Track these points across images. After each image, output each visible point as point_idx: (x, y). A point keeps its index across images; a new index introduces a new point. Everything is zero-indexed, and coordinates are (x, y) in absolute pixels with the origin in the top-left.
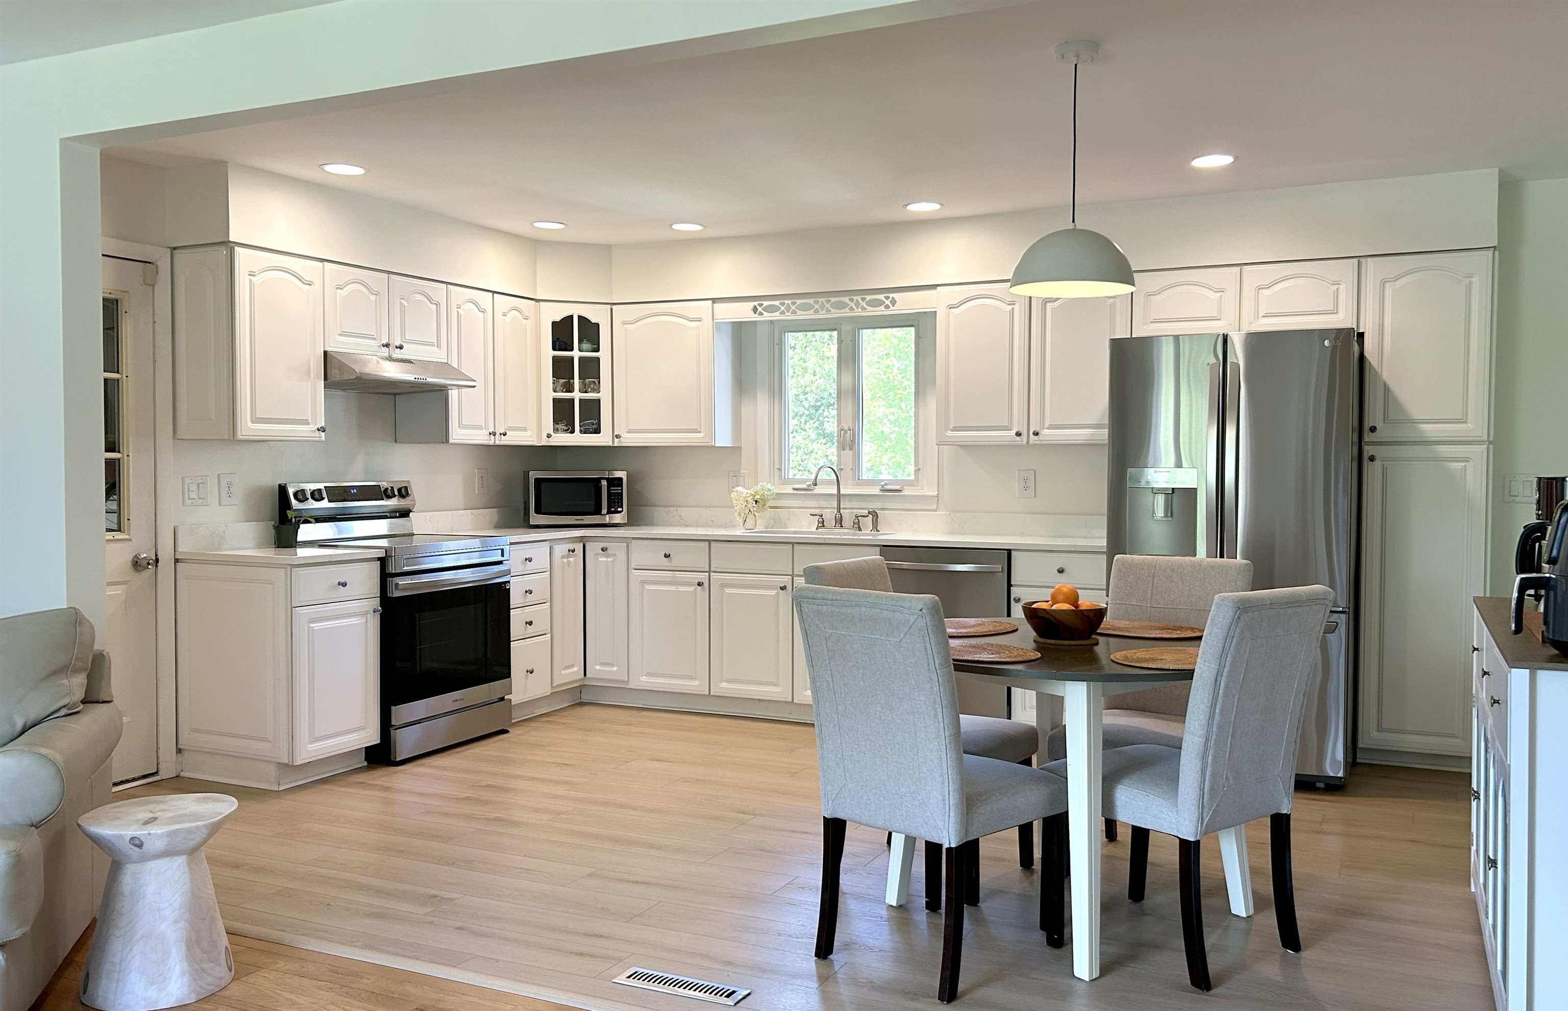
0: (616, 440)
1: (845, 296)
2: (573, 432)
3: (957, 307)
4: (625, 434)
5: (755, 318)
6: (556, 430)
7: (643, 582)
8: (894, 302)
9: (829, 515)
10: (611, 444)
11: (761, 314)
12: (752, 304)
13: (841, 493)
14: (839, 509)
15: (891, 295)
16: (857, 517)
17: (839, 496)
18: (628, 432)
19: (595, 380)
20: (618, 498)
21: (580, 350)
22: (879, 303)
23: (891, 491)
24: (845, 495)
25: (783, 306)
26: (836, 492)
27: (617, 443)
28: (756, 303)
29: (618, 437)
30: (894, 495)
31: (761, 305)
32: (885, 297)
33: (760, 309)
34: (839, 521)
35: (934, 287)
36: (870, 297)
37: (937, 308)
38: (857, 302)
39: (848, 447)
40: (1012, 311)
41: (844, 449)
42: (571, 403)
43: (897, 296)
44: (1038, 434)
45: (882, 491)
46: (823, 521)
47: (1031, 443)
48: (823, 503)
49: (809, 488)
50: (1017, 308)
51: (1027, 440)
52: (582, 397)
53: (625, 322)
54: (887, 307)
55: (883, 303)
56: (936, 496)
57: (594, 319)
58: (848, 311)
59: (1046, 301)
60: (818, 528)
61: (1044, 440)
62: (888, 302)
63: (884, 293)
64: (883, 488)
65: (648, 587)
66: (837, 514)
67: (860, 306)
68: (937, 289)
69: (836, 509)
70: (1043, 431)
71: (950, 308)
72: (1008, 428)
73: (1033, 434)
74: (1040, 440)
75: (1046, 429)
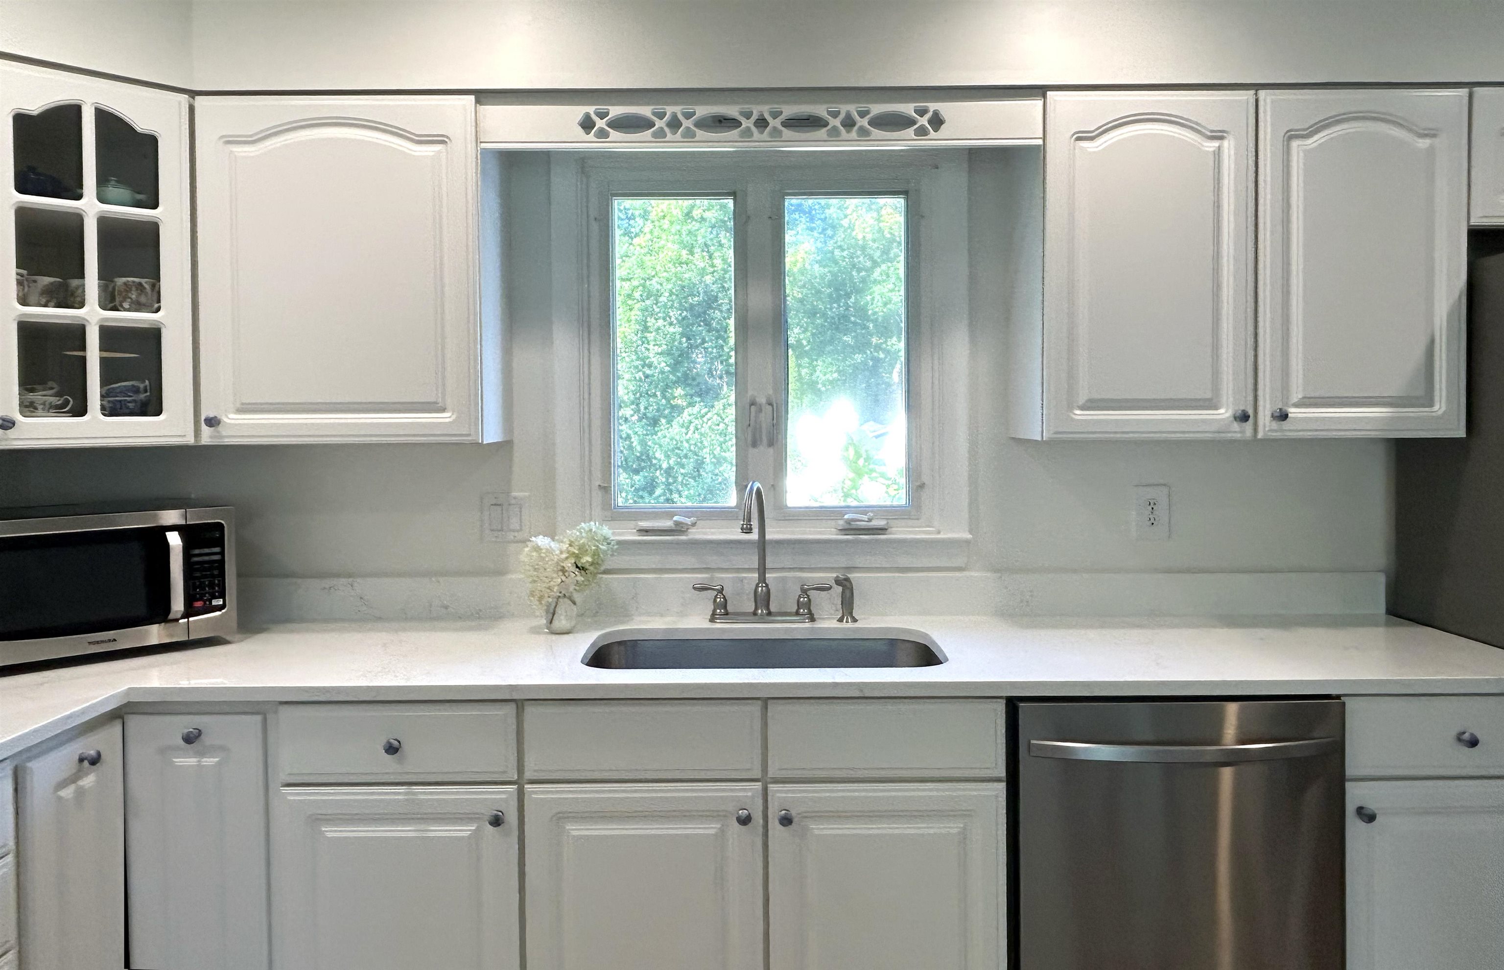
0: (206, 430)
2: (80, 410)
3: (1092, 139)
4: (231, 416)
5: (589, 143)
6: (28, 408)
7: (315, 820)
8: (937, 121)
9: (739, 587)
10: (190, 440)
11: (602, 134)
12: (578, 111)
13: (768, 537)
14: (762, 570)
15: (933, 106)
16: (804, 591)
17: (762, 545)
18: (240, 411)
19: (143, 281)
20: (213, 576)
21: (102, 199)
22: (900, 122)
23: (863, 531)
24: (774, 542)
25: (661, 119)
26: (753, 537)
27: (207, 436)
28: (591, 109)
29: (212, 422)
30: (867, 540)
31: (602, 115)
32: (919, 110)
33: (600, 123)
34: (763, 600)
35: (1040, 91)
36: (878, 109)
37: (1044, 138)
38: (849, 116)
39: (764, 438)
40: (1218, 153)
41: (754, 444)
42: (77, 334)
43: (946, 108)
44: (1283, 416)
45: (845, 531)
46: (726, 600)
47: (1260, 435)
48: (714, 560)
49: (679, 529)
50: (1228, 146)
51: (1255, 430)
52: (107, 319)
53: (230, 141)
54: (922, 132)
55: (912, 122)
56: (967, 542)
57: (142, 124)
58: (825, 137)
59: (1291, 136)
60: (712, 620)
61: (1288, 430)
62: (924, 121)
63: (913, 100)
64: (847, 527)
65: (331, 832)
66: (757, 586)
67: (856, 128)
68: (1044, 96)
69: (757, 575)
70: (1293, 412)
71: (1079, 139)
72: (1211, 404)
73: (1273, 416)
74: (1282, 431)
75: (1296, 405)
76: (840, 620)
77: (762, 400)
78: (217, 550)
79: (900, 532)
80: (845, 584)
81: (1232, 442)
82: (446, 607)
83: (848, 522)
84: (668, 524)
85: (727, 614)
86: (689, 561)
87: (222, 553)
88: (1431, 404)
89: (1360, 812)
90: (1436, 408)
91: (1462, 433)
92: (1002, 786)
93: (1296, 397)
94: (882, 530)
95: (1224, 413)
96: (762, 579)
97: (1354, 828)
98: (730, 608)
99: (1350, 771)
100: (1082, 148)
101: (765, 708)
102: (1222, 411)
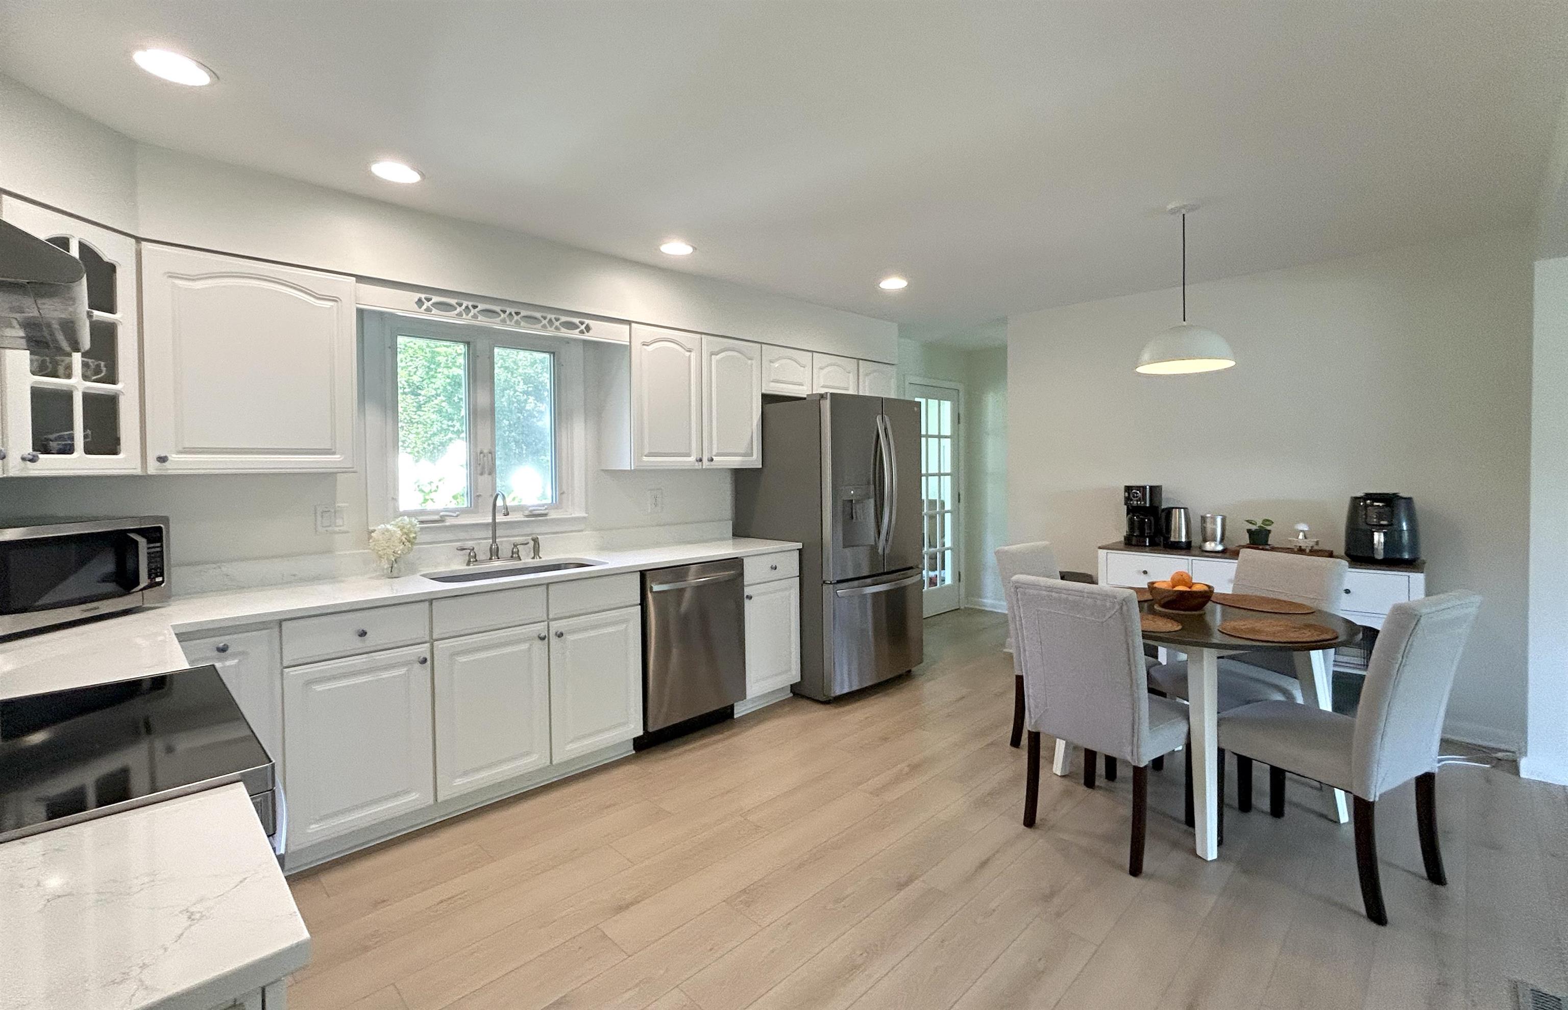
0: (150, 465)
1: (539, 312)
2: (68, 449)
3: (647, 345)
4: (174, 456)
5: (418, 313)
7: (309, 683)
8: (588, 329)
9: (482, 547)
10: (139, 472)
11: (426, 310)
12: (417, 296)
13: (497, 521)
14: (494, 538)
15: (587, 321)
16: (515, 546)
17: (494, 525)
18: (186, 452)
20: (159, 563)
22: (571, 326)
23: (537, 516)
24: (500, 523)
25: (460, 306)
26: (490, 520)
27: (151, 470)
28: (423, 296)
29: (161, 459)
30: (540, 520)
31: (429, 300)
32: (580, 322)
33: (427, 304)
34: (494, 553)
35: (629, 322)
36: (564, 319)
37: (630, 342)
38: (550, 320)
39: (487, 472)
40: (690, 356)
41: (482, 474)
42: (67, 396)
43: (591, 323)
44: (712, 460)
45: (527, 516)
46: (475, 555)
47: (704, 467)
48: (462, 535)
49: (442, 520)
50: (693, 354)
51: (702, 465)
52: (88, 388)
53: (172, 276)
54: (582, 332)
55: (578, 327)
56: (585, 518)
57: (108, 255)
58: (540, 328)
59: (712, 354)
60: (468, 564)
61: (713, 465)
62: (583, 327)
63: (578, 318)
64: (530, 514)
65: (319, 688)
66: (492, 545)
67: (554, 326)
68: (630, 325)
69: (491, 541)
70: (714, 458)
71: (644, 345)
72: (689, 455)
73: (708, 460)
74: (711, 465)
75: (715, 456)
76: (533, 558)
77: (485, 451)
78: (158, 544)
79: (553, 515)
80: (535, 541)
81: (697, 470)
82: (294, 575)
83: (531, 511)
84: (436, 517)
85: (476, 561)
86: (449, 536)
87: (162, 546)
88: (752, 455)
89: (747, 597)
90: (754, 457)
91: (761, 466)
92: (639, 607)
93: (714, 453)
94: (545, 515)
95: (692, 459)
96: (494, 541)
97: (747, 602)
98: (477, 558)
99: (745, 583)
100: (645, 349)
101: (547, 589)
102: (692, 457)
